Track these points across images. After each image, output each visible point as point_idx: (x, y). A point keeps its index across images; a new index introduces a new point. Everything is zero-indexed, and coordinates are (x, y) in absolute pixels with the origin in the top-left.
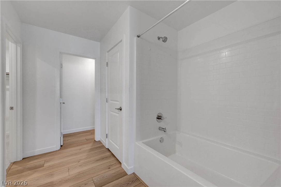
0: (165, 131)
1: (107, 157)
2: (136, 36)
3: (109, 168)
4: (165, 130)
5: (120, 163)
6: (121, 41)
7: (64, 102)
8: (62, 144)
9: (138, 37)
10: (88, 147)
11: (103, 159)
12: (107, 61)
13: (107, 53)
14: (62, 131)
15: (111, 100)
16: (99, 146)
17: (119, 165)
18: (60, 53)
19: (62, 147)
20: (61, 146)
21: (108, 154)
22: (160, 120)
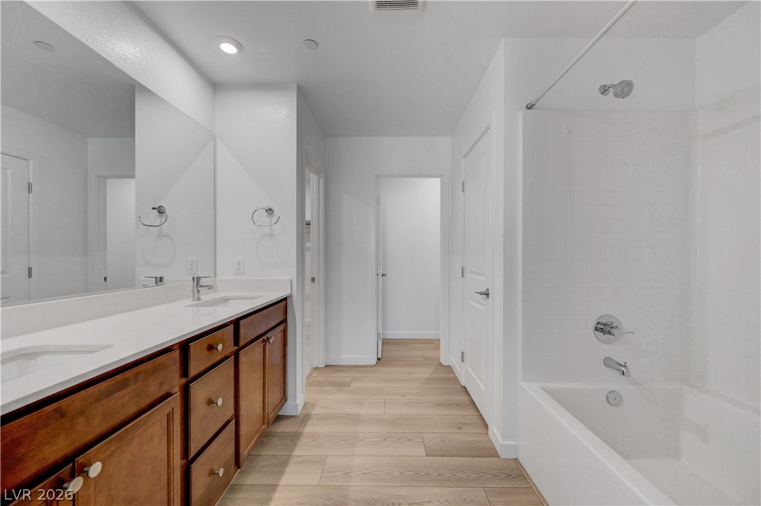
0: (623, 372)
1: (458, 405)
2: (525, 107)
3: (459, 428)
4: (623, 369)
5: (486, 426)
6: (488, 128)
7: (384, 273)
8: (380, 357)
9: (529, 108)
10: (424, 373)
11: (450, 405)
12: (462, 180)
13: (463, 160)
14: (381, 332)
15: (471, 272)
16: (447, 376)
17: (482, 430)
18: (377, 176)
19: (380, 362)
20: (379, 359)
21: (465, 398)
22: (607, 336)
